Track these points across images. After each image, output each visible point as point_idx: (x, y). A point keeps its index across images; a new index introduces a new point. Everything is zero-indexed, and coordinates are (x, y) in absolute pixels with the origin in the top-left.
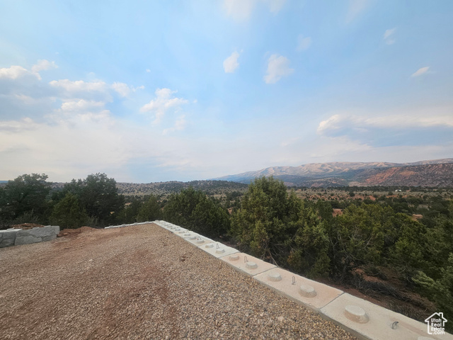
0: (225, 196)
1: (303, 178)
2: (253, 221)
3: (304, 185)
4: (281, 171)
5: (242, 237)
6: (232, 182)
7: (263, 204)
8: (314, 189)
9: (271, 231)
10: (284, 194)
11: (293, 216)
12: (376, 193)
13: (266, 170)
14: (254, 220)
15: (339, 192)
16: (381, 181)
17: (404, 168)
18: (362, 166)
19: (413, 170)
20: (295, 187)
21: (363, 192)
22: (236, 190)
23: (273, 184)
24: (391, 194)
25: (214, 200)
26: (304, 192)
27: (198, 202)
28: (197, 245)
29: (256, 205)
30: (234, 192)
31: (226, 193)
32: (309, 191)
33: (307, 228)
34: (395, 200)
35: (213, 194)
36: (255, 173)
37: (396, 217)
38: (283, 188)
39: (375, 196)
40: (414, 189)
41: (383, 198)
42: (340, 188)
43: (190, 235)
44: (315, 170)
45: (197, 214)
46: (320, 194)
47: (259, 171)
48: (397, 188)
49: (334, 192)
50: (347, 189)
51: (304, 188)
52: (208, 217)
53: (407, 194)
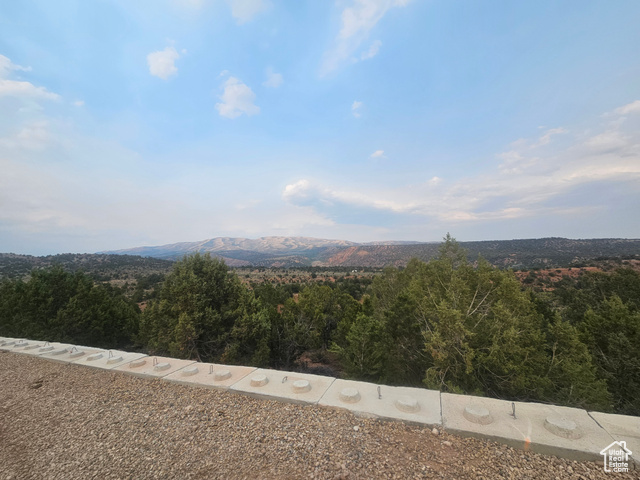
0: (134, 281)
1: (263, 255)
2: (175, 316)
3: (263, 265)
4: (233, 244)
5: (156, 340)
6: (150, 258)
7: (191, 291)
8: (274, 269)
9: (200, 324)
10: (223, 276)
11: (231, 304)
12: (337, 274)
13: (212, 242)
14: (178, 313)
15: (301, 273)
16: (342, 261)
17: (361, 248)
18: (326, 243)
19: (367, 250)
20: (250, 267)
21: (324, 274)
22: (157, 273)
23: (209, 264)
24: (348, 275)
25: (111, 289)
26: (261, 274)
27: (73, 293)
28: (69, 360)
29: (183, 292)
30: (154, 275)
31: (138, 277)
32: (268, 272)
33: (246, 316)
34: (351, 281)
35: (108, 279)
36: (193, 244)
37: (342, 298)
38: (223, 268)
39: (335, 278)
40: (366, 270)
41: (341, 280)
42: (303, 269)
43: (52, 348)
44: (277, 245)
45: (70, 315)
46: (280, 276)
47: (200, 242)
48: (353, 268)
49: (296, 273)
50: (310, 269)
51: (262, 269)
52: (95, 317)
53: (361, 275)
